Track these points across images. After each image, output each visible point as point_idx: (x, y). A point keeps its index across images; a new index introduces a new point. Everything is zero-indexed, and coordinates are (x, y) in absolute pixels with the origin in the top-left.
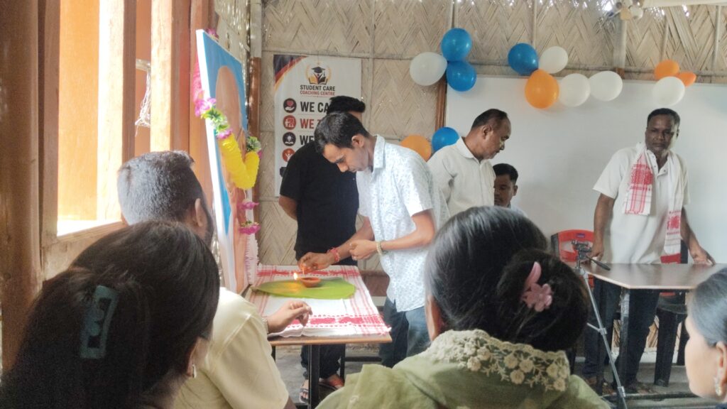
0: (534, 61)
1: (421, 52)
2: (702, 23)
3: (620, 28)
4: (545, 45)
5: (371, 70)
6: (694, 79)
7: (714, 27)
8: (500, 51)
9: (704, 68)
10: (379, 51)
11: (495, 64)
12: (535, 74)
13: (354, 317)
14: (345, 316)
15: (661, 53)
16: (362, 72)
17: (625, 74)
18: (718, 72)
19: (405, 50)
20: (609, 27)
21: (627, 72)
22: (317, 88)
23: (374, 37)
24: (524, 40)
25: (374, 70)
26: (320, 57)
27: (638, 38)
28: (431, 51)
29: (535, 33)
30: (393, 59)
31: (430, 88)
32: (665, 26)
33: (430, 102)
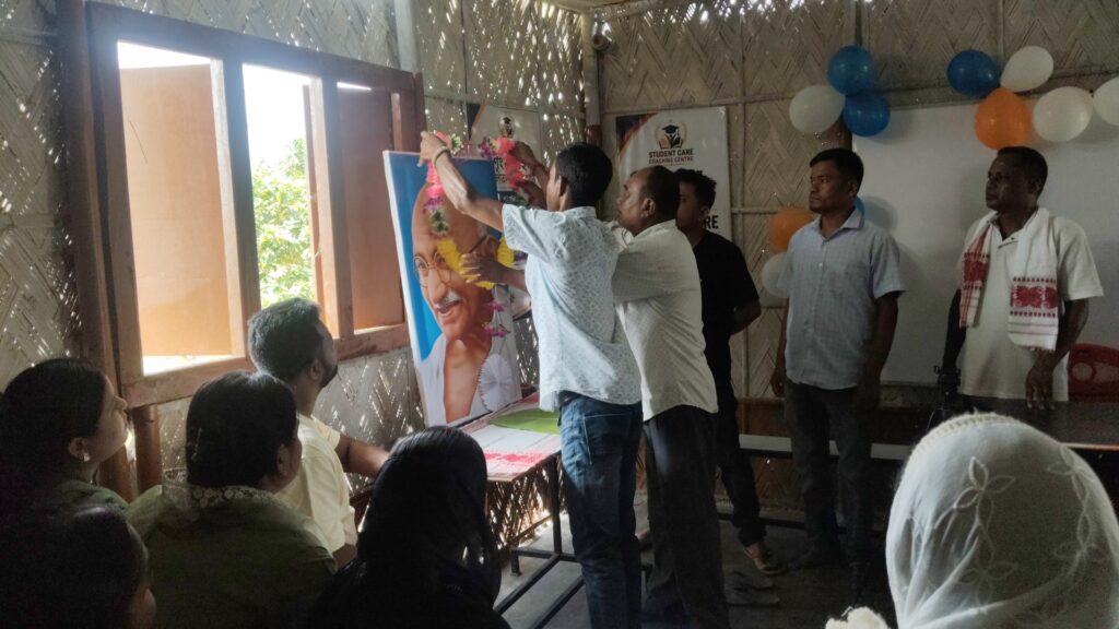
0: (994, 76)
1: (811, 84)
4: (1024, 44)
5: (741, 119)
8: (940, 61)
10: (751, 91)
12: (993, 97)
16: (729, 124)
22: (670, 154)
23: (743, 75)
25: (745, 117)
26: (672, 112)
29: (1001, 28)
31: (831, 134)
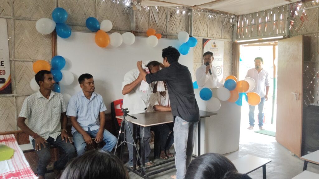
0: (98, 26)
1: (41, 17)
2: (163, 14)
3: (133, 14)
4: (102, 19)
5: (13, 25)
6: (161, 37)
7: (167, 16)
8: (82, 20)
9: (164, 32)
10: (16, 15)
11: (80, 26)
12: (98, 31)
13: (15, 172)
14: (9, 173)
15: (149, 26)
16: (7, 26)
17: (136, 33)
18: (169, 34)
19: (32, 16)
20: (128, 13)
21: (136, 32)
23: (13, 8)
24: (92, 15)
25: (14, 25)
27: (140, 18)
28: (47, 17)
29: (97, 12)
30: (25, 20)
31: (47, 36)
32: (149, 14)
33: (48, 42)
